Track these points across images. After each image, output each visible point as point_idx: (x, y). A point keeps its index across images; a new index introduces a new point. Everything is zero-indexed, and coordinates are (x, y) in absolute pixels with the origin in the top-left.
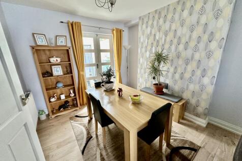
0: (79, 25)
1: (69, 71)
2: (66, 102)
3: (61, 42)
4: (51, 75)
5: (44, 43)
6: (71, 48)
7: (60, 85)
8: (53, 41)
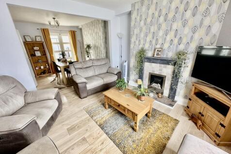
0: (47, 30)
1: (44, 54)
2: (44, 71)
3: (38, 39)
4: (35, 55)
5: (30, 40)
6: (44, 42)
7: (40, 61)
8: (34, 39)
